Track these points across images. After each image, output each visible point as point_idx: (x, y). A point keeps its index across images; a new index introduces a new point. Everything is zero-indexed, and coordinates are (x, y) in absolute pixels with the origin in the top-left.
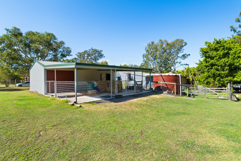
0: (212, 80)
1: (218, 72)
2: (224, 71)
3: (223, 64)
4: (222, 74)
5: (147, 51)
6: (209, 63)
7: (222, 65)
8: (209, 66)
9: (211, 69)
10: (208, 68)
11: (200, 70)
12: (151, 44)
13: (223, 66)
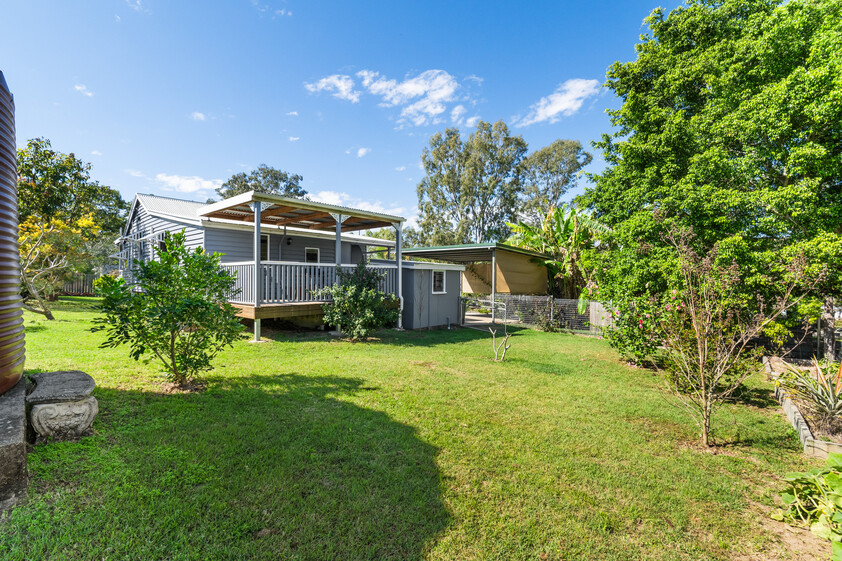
0: (682, 262)
1: (734, 197)
2: (777, 181)
3: (778, 117)
4: (761, 211)
5: (432, 166)
6: (662, 136)
7: (764, 136)
8: (659, 159)
9: (679, 175)
10: (650, 172)
11: (606, 206)
12: (444, 137)
13: (774, 135)
